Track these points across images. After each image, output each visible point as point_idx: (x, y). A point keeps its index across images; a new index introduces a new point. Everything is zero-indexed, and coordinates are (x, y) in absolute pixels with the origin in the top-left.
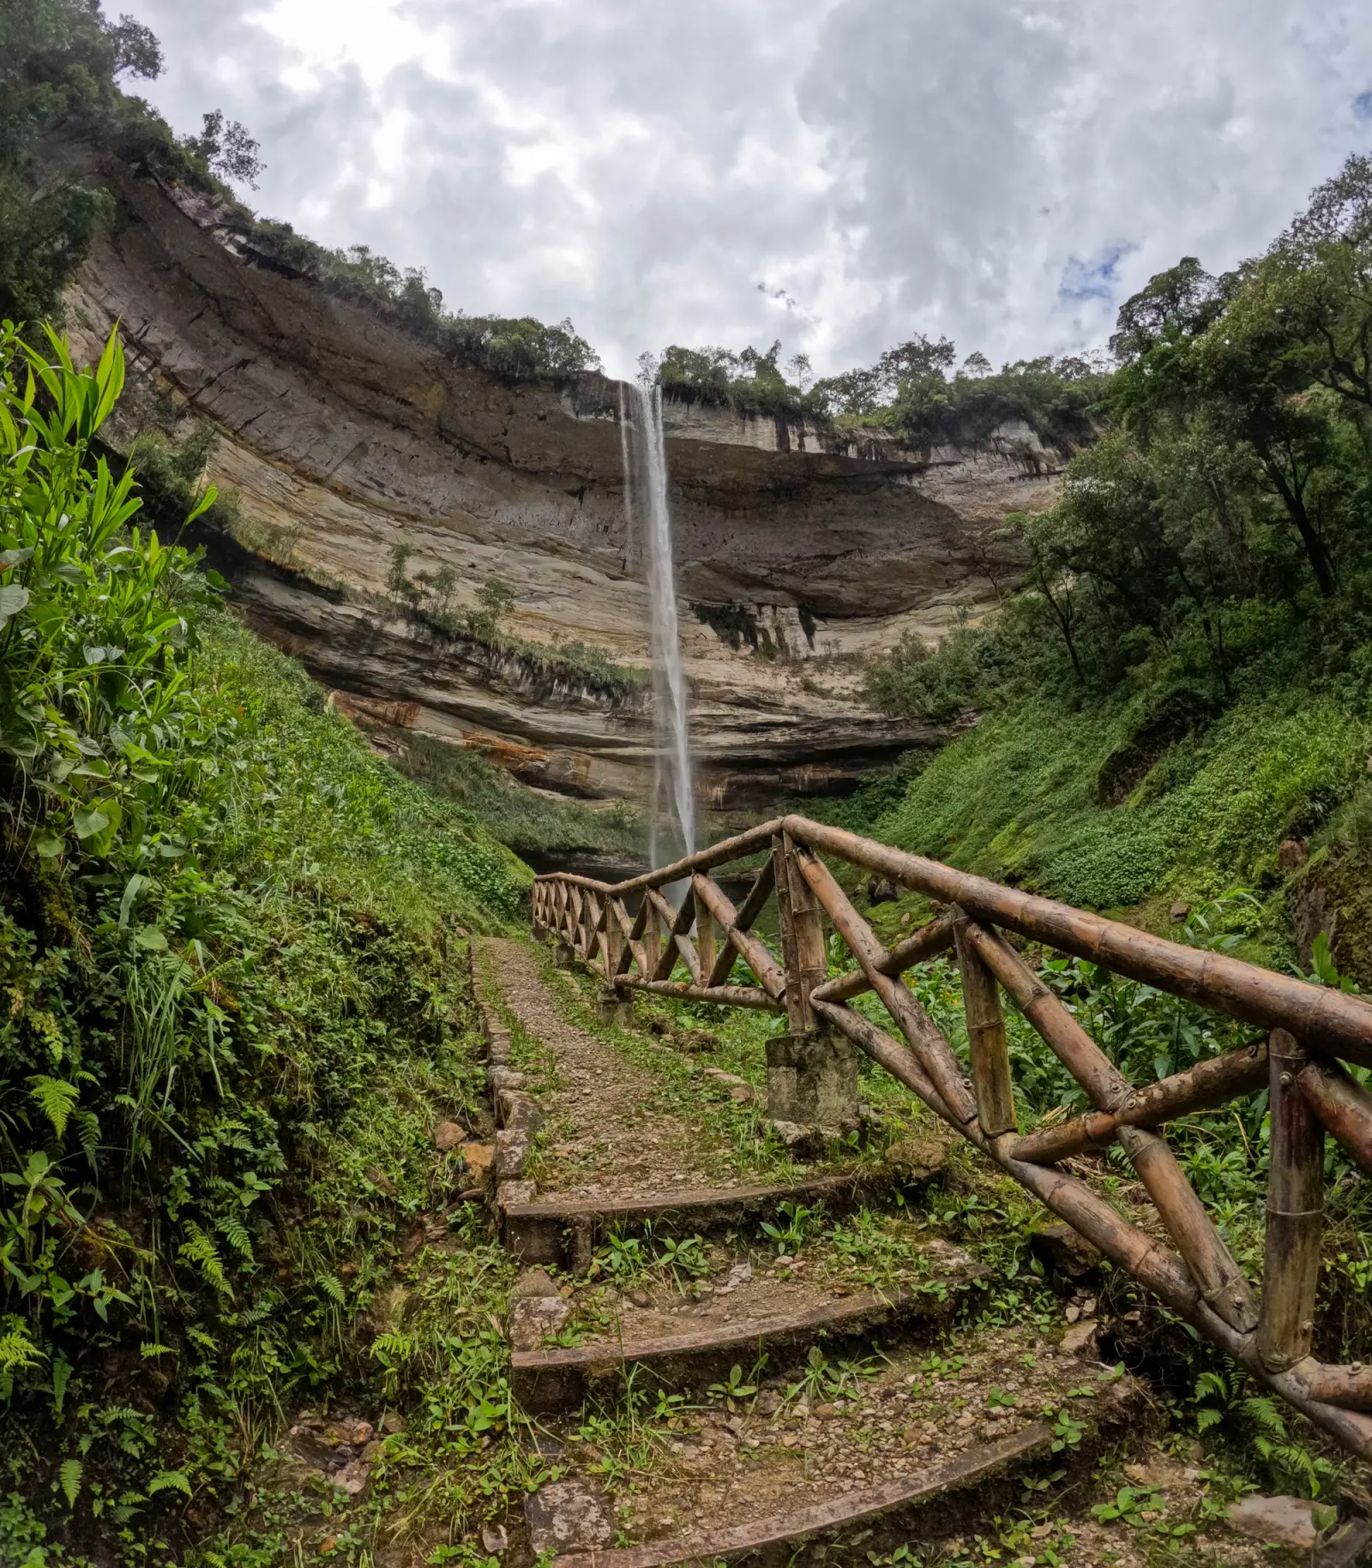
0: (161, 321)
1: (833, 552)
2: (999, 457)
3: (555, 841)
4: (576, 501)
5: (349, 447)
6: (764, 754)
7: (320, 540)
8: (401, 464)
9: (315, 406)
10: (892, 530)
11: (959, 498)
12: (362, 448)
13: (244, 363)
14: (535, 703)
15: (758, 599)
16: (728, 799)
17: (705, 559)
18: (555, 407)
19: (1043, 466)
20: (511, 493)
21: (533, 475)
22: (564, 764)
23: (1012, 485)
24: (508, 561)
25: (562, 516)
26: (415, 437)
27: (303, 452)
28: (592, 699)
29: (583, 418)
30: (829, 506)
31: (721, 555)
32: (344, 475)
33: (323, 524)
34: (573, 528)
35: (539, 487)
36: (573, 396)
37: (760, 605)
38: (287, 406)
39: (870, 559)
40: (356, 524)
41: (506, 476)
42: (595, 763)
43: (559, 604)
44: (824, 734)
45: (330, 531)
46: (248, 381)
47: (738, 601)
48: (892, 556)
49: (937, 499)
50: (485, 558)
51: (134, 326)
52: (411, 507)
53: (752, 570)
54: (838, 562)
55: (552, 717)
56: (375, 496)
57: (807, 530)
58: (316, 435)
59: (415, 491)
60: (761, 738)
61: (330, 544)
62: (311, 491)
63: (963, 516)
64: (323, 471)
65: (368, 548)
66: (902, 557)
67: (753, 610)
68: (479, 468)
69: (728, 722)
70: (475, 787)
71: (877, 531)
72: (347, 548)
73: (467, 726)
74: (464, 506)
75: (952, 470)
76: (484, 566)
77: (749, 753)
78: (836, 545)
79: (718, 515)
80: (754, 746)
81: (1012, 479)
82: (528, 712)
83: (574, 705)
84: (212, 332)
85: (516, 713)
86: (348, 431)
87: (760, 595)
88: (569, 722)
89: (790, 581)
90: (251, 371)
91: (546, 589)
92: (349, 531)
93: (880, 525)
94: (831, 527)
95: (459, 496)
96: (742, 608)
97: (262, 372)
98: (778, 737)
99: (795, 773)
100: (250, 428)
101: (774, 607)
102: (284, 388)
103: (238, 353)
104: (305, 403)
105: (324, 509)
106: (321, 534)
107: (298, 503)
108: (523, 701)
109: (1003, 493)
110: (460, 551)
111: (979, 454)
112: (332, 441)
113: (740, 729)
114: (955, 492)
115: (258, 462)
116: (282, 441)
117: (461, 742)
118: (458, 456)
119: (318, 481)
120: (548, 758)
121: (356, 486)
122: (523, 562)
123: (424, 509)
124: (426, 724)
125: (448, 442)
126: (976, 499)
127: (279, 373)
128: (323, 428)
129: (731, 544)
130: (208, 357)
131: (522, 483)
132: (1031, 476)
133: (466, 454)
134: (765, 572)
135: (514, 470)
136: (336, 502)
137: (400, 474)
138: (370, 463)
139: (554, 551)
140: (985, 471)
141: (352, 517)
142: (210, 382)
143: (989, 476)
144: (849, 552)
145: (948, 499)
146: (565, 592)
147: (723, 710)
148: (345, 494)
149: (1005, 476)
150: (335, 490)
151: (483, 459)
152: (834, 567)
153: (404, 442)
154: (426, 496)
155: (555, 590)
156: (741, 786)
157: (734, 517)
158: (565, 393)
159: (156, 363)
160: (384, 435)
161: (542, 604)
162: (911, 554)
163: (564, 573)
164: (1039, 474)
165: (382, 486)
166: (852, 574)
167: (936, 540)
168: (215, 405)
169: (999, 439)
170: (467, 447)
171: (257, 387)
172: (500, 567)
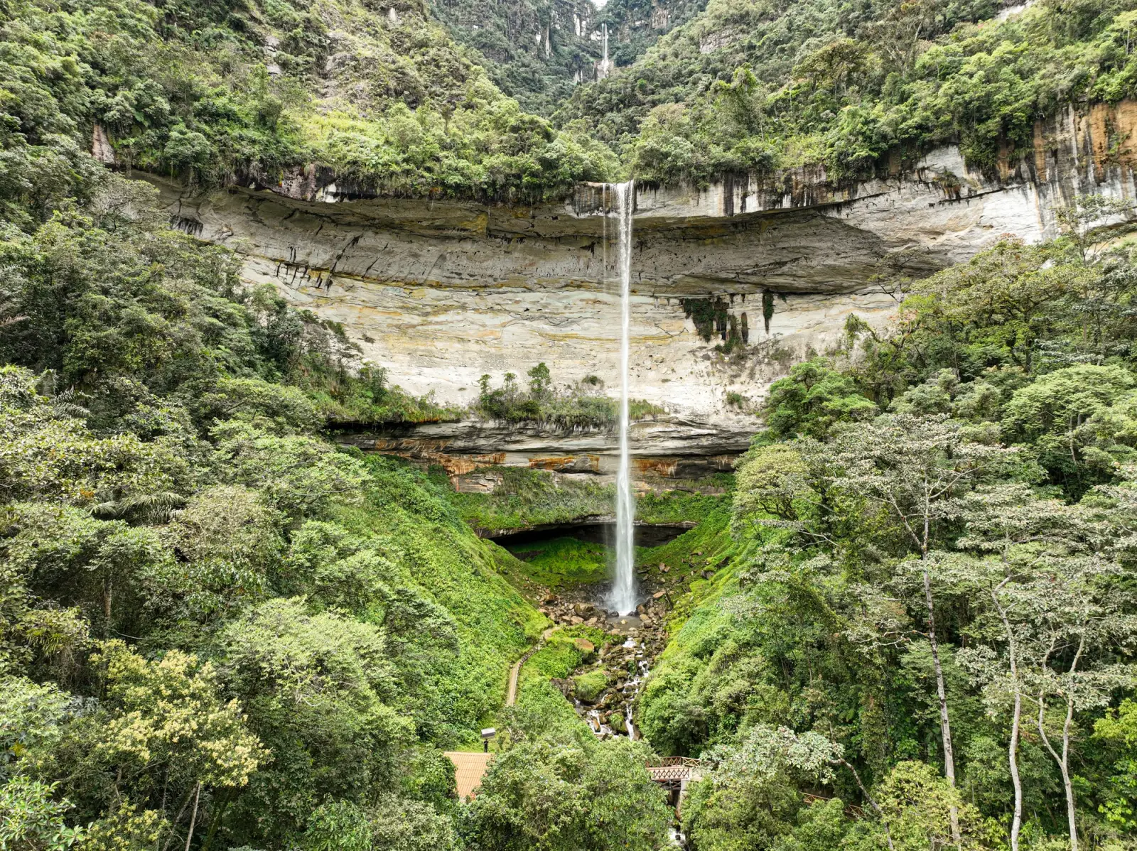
0: (300, 243)
1: (784, 260)
2: (922, 186)
3: (576, 514)
4: (589, 253)
5: (434, 260)
6: (696, 451)
7: (430, 323)
8: (469, 259)
9: (406, 246)
10: (829, 244)
11: (881, 224)
12: (442, 257)
13: (356, 240)
14: (567, 436)
15: (731, 291)
16: (677, 473)
17: (687, 273)
18: (562, 212)
19: (964, 192)
20: (544, 254)
21: (558, 240)
22: (584, 462)
23: (931, 210)
24: (549, 301)
25: (582, 264)
26: (474, 241)
27: (406, 272)
28: (596, 430)
29: (582, 216)
30: (775, 233)
31: (699, 270)
32: (435, 275)
33: (429, 309)
34: (590, 271)
35: (563, 247)
36: (573, 203)
37: (732, 295)
38: (390, 253)
39: (814, 263)
40: (449, 303)
41: (539, 245)
42: (601, 459)
43: (586, 325)
44: (732, 441)
45: (436, 313)
46: (362, 248)
47: (716, 293)
48: (829, 262)
49: (862, 227)
50: (534, 303)
51: (287, 256)
52: (481, 281)
53: (723, 275)
54: (788, 265)
55: (575, 442)
56: (457, 281)
57: (760, 249)
58: (412, 260)
59: (482, 272)
60: (694, 443)
61: (437, 323)
62: (417, 292)
63: (885, 238)
64: (421, 278)
65: (460, 318)
66: (840, 262)
67: (727, 299)
68: (520, 246)
69: (674, 435)
70: (536, 495)
71: (817, 245)
72: (448, 322)
73: (531, 455)
74: (515, 271)
75: (877, 200)
76: (534, 308)
77: (688, 451)
78: (786, 257)
79: (692, 245)
80: (690, 447)
81: (932, 205)
82: (561, 442)
83: (586, 435)
84: (332, 233)
85: (555, 444)
86: (431, 252)
87: (731, 289)
88: (585, 442)
89: (754, 279)
90: (361, 242)
91: (576, 315)
92: (446, 309)
93: (820, 241)
94: (781, 245)
95: (510, 266)
96: (719, 298)
97: (369, 240)
98: (704, 442)
99: (718, 459)
100: (371, 271)
101: (743, 295)
102: (384, 243)
103: (350, 236)
104: (402, 247)
105: (428, 300)
106: (431, 318)
107: (412, 303)
108: (559, 438)
109: (922, 217)
110: (517, 302)
111: (904, 184)
112: (422, 260)
113: (681, 438)
114: (878, 220)
115: (381, 287)
116: (392, 272)
117: (529, 464)
118: (505, 243)
119: (421, 285)
120: (575, 460)
121: (444, 280)
122: (559, 299)
123: (490, 280)
124: (511, 461)
125: (496, 237)
126: (898, 225)
127: (379, 236)
128: (415, 256)
129: (704, 261)
130: (333, 246)
131: (550, 247)
132: (951, 201)
133: (509, 240)
134: (733, 276)
135: (544, 239)
136: (434, 293)
137: (470, 264)
138: (449, 265)
139: (579, 287)
140: (907, 200)
141: (446, 298)
142: (339, 257)
143: (909, 205)
144: (797, 259)
145: (872, 225)
146: (589, 315)
147: (672, 428)
148: (439, 286)
149: (926, 203)
150: (431, 286)
151: (521, 240)
152: (785, 269)
153: (468, 246)
154: (489, 272)
155: (584, 315)
156: (685, 466)
157: (704, 245)
158: (567, 202)
159: (307, 268)
160: (455, 247)
161: (575, 326)
162: (847, 260)
163: (587, 301)
164: (959, 199)
165: (460, 274)
166: (800, 273)
167: (865, 252)
168: (346, 268)
169: (923, 169)
170: (509, 236)
171: (369, 249)
172: (545, 307)
